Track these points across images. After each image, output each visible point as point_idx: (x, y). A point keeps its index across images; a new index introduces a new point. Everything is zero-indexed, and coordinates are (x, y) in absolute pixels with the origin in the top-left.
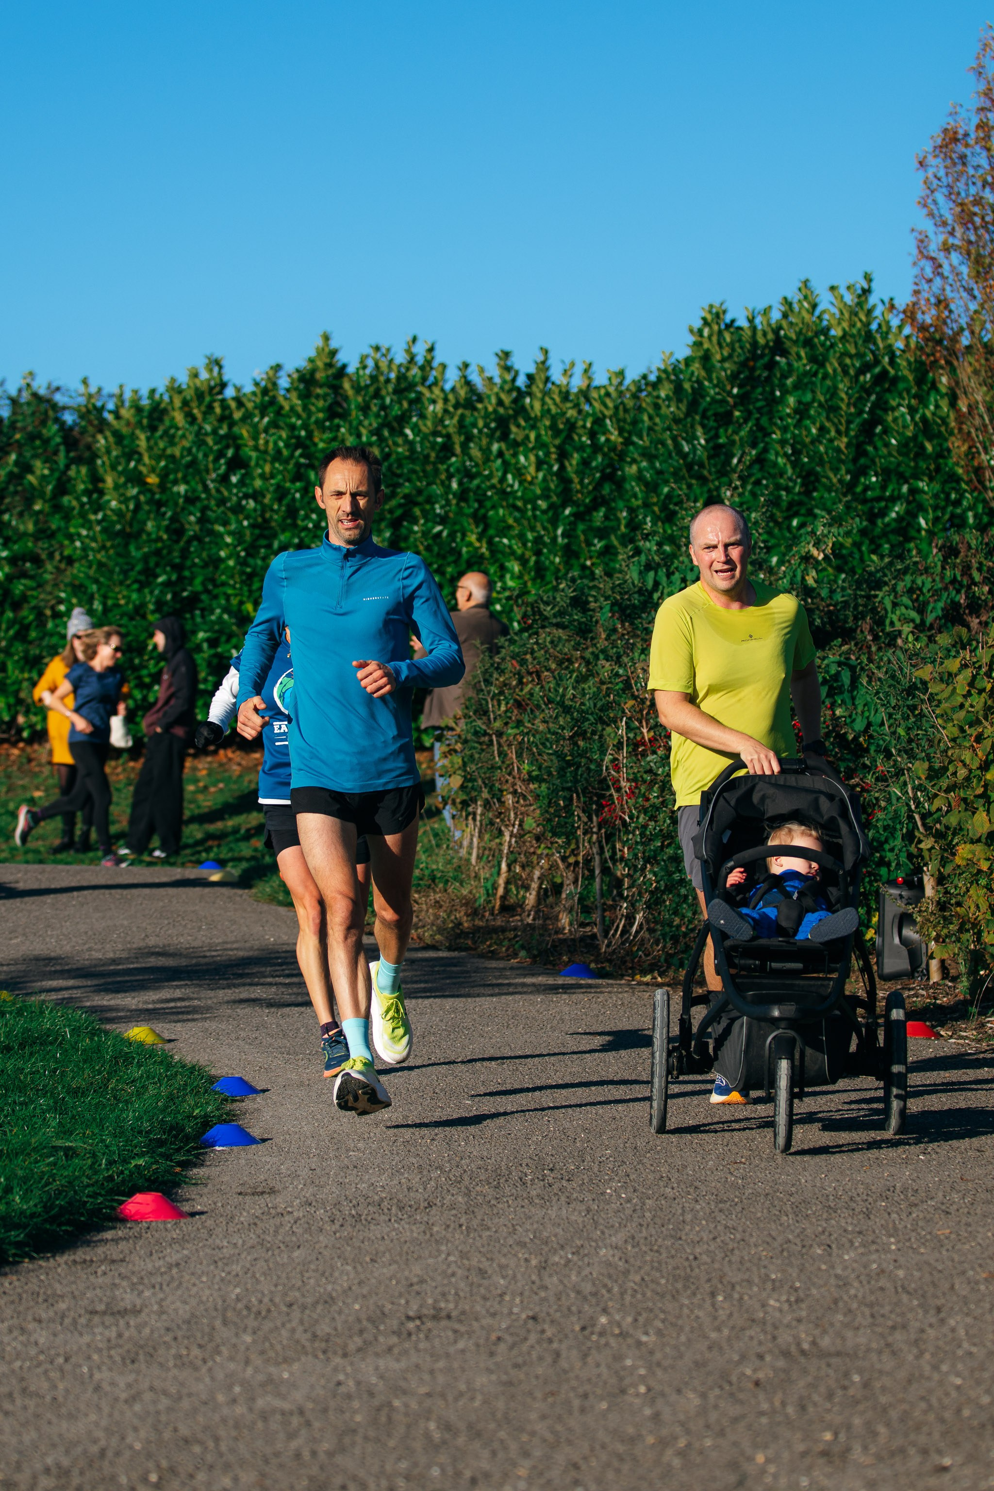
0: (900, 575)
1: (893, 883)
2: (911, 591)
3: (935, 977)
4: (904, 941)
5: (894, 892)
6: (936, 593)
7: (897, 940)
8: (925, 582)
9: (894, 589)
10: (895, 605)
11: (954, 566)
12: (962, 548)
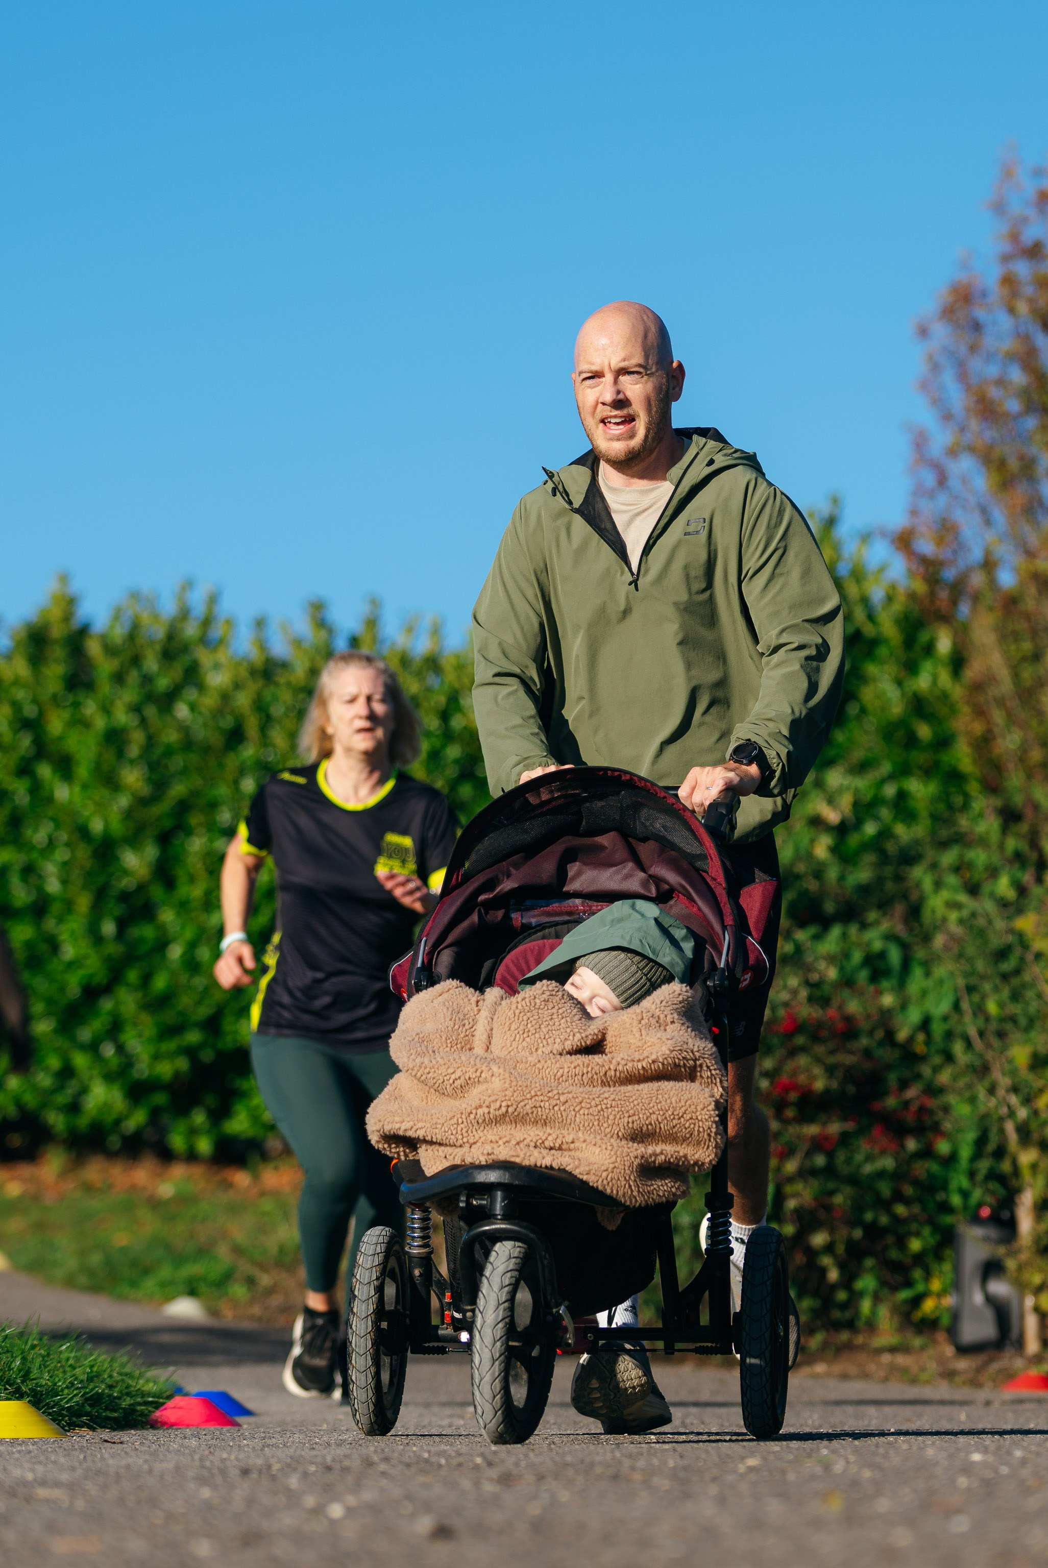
0: (944, 845)
1: (976, 1219)
2: (958, 868)
3: (1032, 1345)
4: (990, 1300)
5: (976, 1232)
6: (993, 873)
7: (978, 1298)
8: (979, 857)
9: (934, 866)
10: (938, 885)
11: (1018, 835)
12: (1029, 813)
